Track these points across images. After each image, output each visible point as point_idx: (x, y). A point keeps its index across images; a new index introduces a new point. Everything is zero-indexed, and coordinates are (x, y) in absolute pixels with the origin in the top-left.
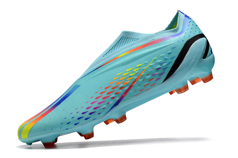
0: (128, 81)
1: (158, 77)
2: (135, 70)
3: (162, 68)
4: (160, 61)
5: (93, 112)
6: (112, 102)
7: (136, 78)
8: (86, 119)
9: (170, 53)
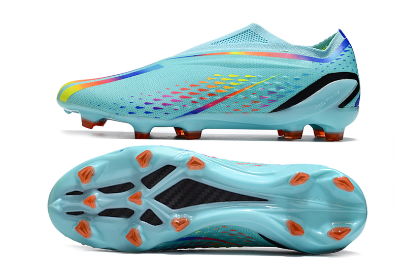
0: (223, 90)
1: (266, 103)
2: (240, 80)
3: (277, 94)
4: (279, 83)
5: (159, 107)
6: (189, 107)
7: (237, 90)
8: (147, 113)
9: (298, 79)
